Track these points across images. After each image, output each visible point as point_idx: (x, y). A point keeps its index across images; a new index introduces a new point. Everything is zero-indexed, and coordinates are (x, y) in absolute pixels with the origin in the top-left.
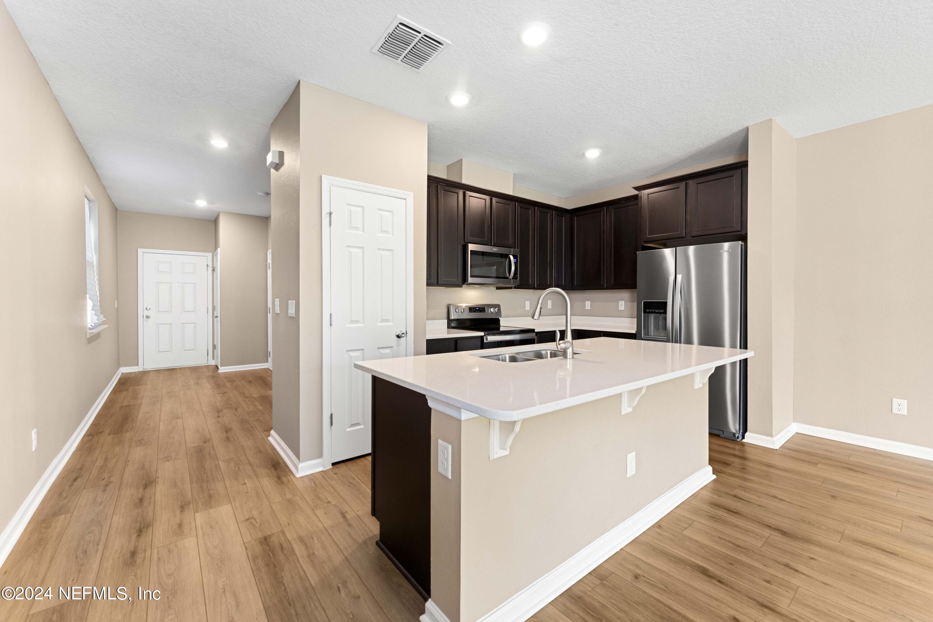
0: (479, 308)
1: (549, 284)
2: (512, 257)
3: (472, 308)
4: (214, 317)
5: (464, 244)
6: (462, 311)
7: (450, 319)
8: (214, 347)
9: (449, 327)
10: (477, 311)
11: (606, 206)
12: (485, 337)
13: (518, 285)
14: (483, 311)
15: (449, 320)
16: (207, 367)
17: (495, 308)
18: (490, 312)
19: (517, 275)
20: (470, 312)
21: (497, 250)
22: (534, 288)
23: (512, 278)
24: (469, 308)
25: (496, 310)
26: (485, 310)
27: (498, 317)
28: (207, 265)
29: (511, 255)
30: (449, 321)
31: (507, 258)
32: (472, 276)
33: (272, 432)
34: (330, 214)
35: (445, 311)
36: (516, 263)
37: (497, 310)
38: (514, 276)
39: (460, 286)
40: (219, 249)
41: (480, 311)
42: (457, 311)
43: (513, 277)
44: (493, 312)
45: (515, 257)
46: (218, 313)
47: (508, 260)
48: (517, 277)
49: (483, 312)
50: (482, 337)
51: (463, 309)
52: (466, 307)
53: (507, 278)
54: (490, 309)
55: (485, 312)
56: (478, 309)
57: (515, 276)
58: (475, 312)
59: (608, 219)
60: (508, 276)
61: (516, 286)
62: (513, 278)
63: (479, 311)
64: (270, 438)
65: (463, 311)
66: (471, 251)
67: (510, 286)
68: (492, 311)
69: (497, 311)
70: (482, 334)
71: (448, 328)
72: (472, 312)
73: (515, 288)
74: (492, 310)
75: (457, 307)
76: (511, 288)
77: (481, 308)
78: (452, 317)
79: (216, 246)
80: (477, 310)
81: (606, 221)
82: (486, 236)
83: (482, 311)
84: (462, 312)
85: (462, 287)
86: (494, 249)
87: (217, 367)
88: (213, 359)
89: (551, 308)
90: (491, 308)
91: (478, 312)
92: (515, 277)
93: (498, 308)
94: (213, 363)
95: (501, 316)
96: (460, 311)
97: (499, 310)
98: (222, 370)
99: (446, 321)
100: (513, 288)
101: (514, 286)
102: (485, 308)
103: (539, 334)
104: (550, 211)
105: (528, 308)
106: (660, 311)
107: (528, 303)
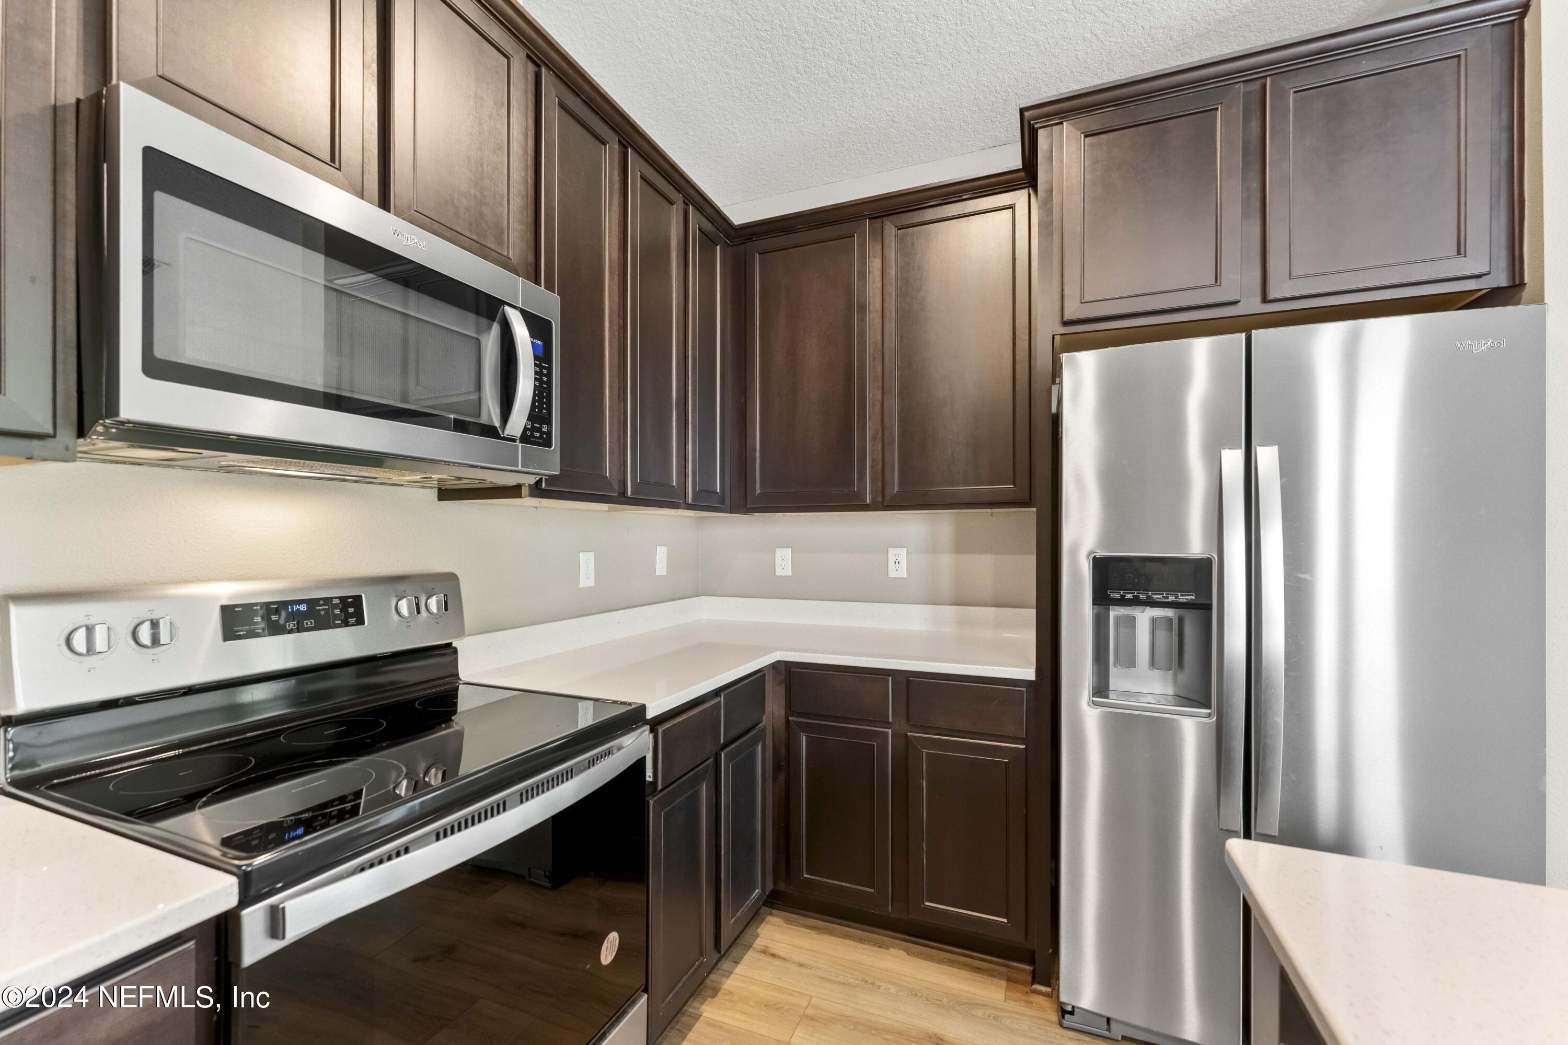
0: (311, 603)
1: (675, 484)
2: (518, 321)
10: (293, 625)
11: (871, 217)
13: (551, 479)
14: (342, 616)
17: (427, 596)
18: (392, 617)
19: (549, 422)
20: (228, 637)
22: (622, 499)
23: (518, 436)
25: (430, 603)
27: (444, 641)
29: (513, 307)
31: (494, 320)
36: (542, 359)
37: (438, 602)
38: (533, 429)
41: (323, 622)
43: (526, 429)
44: (413, 617)
45: (538, 326)
47: (496, 329)
48: (549, 434)
49: (345, 623)
53: (491, 432)
54: (391, 604)
55: (361, 621)
56: (303, 608)
57: (539, 430)
59: (877, 264)
60: (497, 423)
61: (539, 482)
62: (525, 438)
63: (309, 623)
67: (509, 480)
68: (407, 613)
69: (438, 609)
73: (538, 491)
74: (408, 605)
76: (514, 491)
77: (326, 602)
78: (20, 699)
80: (299, 616)
83: (336, 617)
89: (665, 574)
90: (398, 598)
91: (301, 627)
92: (535, 435)
93: (440, 594)
95: (461, 631)
97: (451, 601)
100: (525, 491)
101: (532, 480)
103: (667, 726)
104: (678, 198)
105: (587, 579)
106: (1177, 598)
107: (587, 561)
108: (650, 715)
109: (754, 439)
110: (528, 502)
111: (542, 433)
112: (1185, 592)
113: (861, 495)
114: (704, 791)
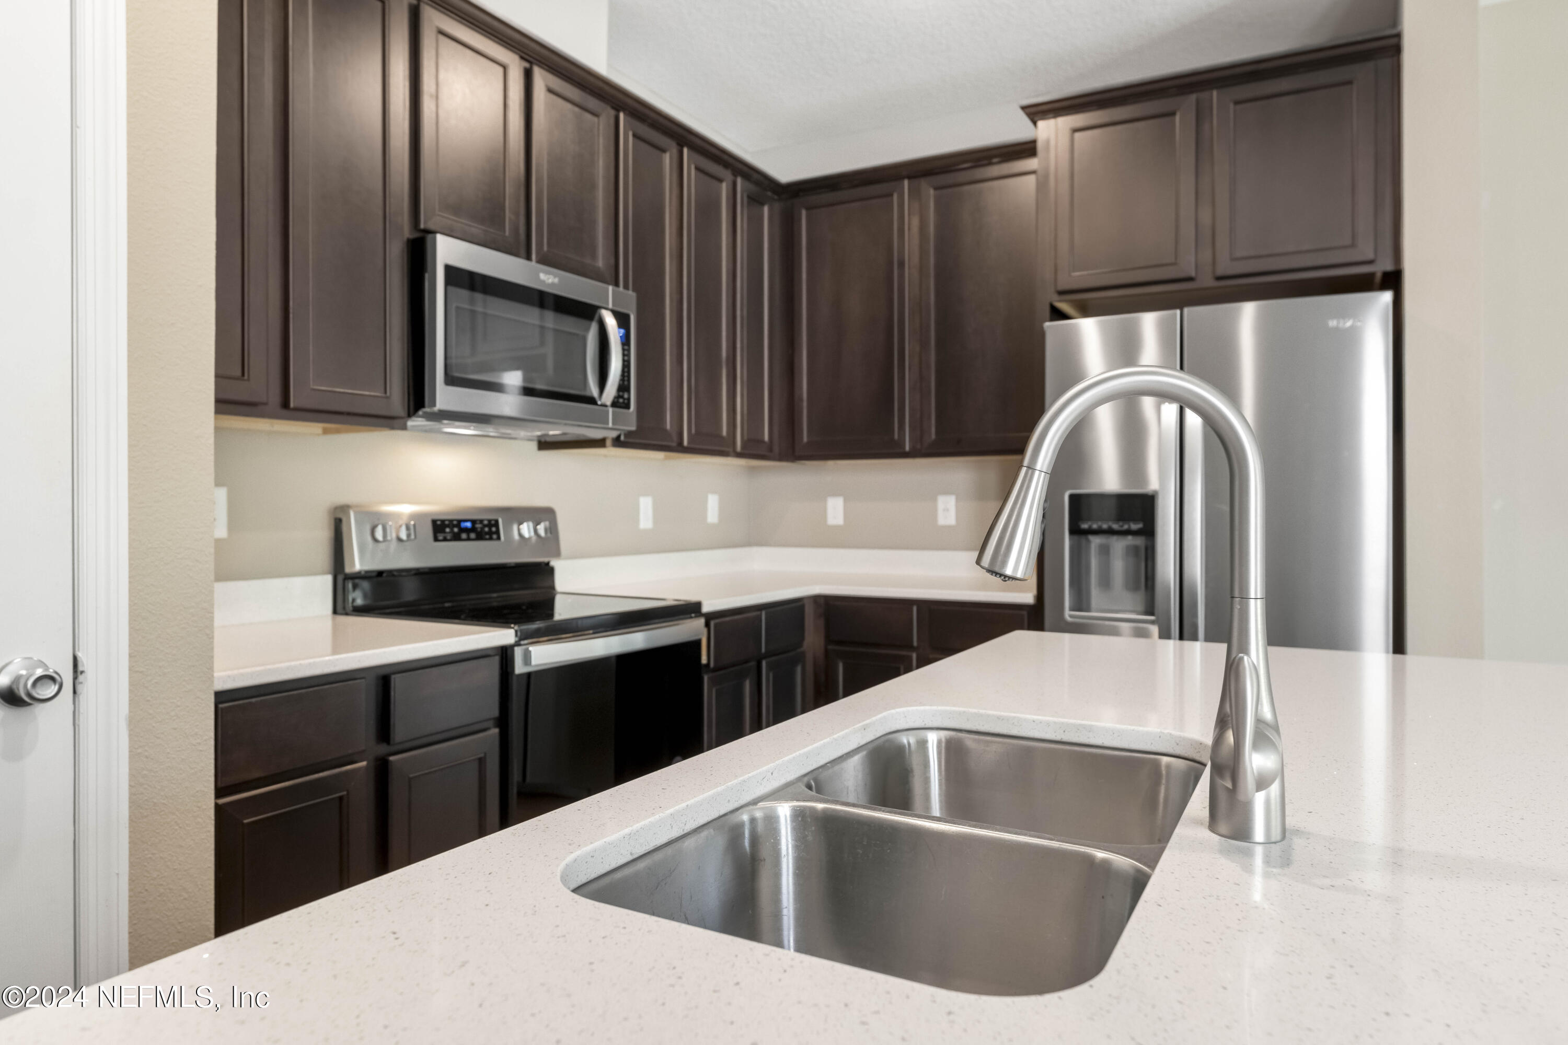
0: (474, 522)
2: (610, 322)
3: (443, 521)
5: (417, 235)
6: (403, 536)
7: (348, 570)
9: (340, 607)
10: (464, 536)
11: (909, 177)
12: (518, 652)
13: (629, 434)
14: (490, 533)
15: (340, 578)
17: (538, 524)
18: (516, 537)
19: (629, 390)
20: (436, 539)
21: (556, 280)
22: (679, 448)
23: (609, 403)
24: (434, 522)
25: (541, 528)
26: (498, 532)
27: (545, 560)
29: (606, 309)
30: (343, 579)
31: (594, 321)
32: (451, 380)
35: (322, 536)
36: (625, 342)
37: (546, 530)
39: (396, 422)
41: (480, 537)
42: (379, 534)
43: (615, 398)
44: (530, 538)
45: (622, 320)
47: (595, 327)
48: (629, 399)
49: (491, 539)
50: (505, 654)
51: (408, 528)
52: (417, 517)
53: (591, 401)
54: (515, 527)
55: (499, 538)
56: (469, 525)
57: (622, 397)
58: (456, 538)
59: (916, 222)
60: (596, 395)
61: (619, 437)
62: (614, 404)
63: (473, 535)
65: (409, 536)
66: (447, 267)
67: (598, 435)
68: (526, 535)
69: (544, 532)
70: (504, 636)
71: (335, 612)
72: (445, 540)
73: (618, 443)
74: (526, 529)
75: (374, 521)
76: (600, 443)
77: (481, 521)
78: (357, 563)
80: (467, 530)
81: (909, 229)
82: (510, 219)
83: (487, 533)
84: (399, 540)
85: (404, 428)
86: (542, 276)
89: (716, 522)
90: (520, 523)
91: (469, 539)
92: (620, 403)
93: (547, 523)
95: (557, 554)
96: (392, 535)
97: (553, 530)
99: (328, 579)
100: (609, 442)
101: (614, 434)
102: (497, 521)
103: (717, 621)
104: (727, 174)
105: (646, 521)
106: (1129, 526)
107: (646, 505)
108: (706, 609)
109: (801, 388)
110: (611, 452)
111: (624, 399)
112: (1135, 520)
113: (901, 443)
114: (747, 686)
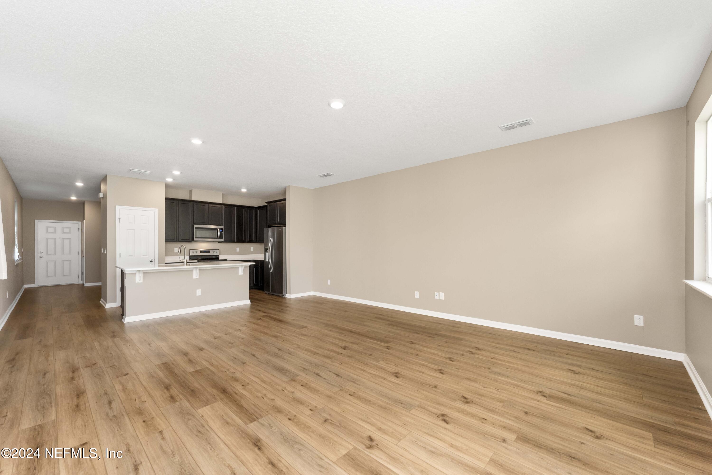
1: (244, 240)
2: (219, 229)
3: (202, 251)
4: (82, 257)
5: (193, 224)
8: (82, 274)
16: (78, 285)
20: (201, 253)
21: (211, 227)
24: (200, 251)
28: (78, 228)
30: (190, 256)
32: (195, 238)
33: (102, 299)
34: (120, 218)
35: (188, 252)
38: (220, 238)
40: (85, 220)
42: (193, 252)
45: (221, 229)
46: (84, 255)
48: (223, 237)
56: (205, 251)
64: (101, 302)
66: (195, 228)
71: (189, 259)
77: (207, 251)
79: (84, 218)
82: (206, 220)
84: (196, 253)
86: (208, 226)
87: (84, 284)
88: (82, 280)
90: (213, 251)
94: (81, 282)
98: (86, 285)
102: (209, 251)
